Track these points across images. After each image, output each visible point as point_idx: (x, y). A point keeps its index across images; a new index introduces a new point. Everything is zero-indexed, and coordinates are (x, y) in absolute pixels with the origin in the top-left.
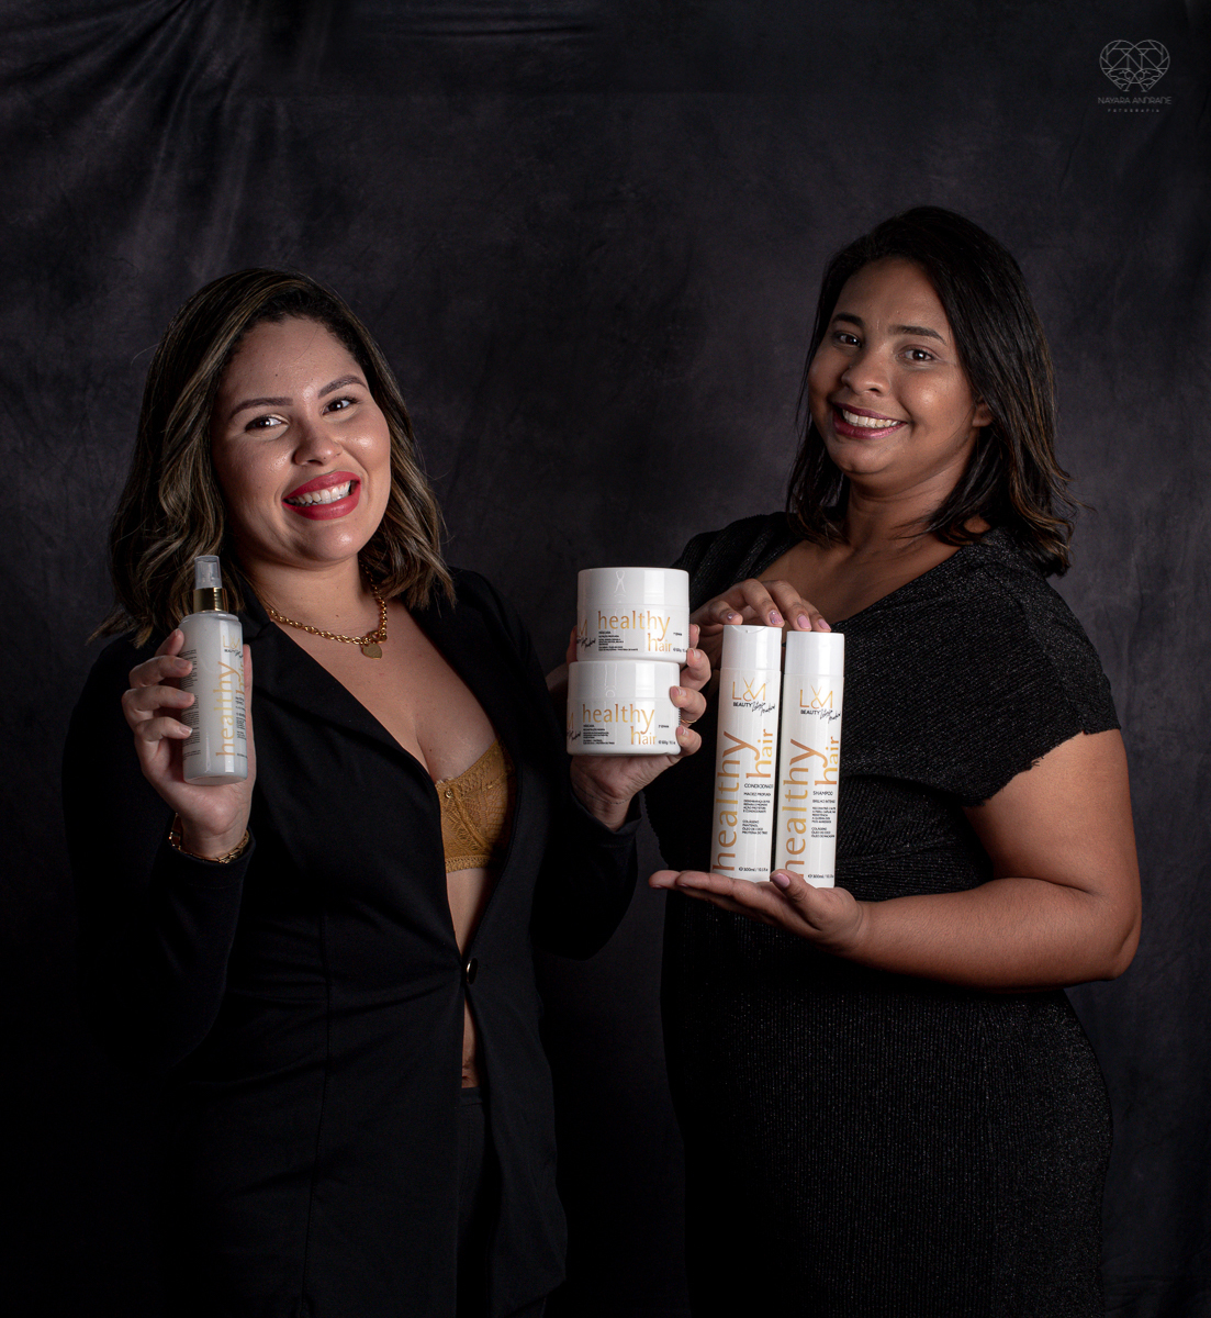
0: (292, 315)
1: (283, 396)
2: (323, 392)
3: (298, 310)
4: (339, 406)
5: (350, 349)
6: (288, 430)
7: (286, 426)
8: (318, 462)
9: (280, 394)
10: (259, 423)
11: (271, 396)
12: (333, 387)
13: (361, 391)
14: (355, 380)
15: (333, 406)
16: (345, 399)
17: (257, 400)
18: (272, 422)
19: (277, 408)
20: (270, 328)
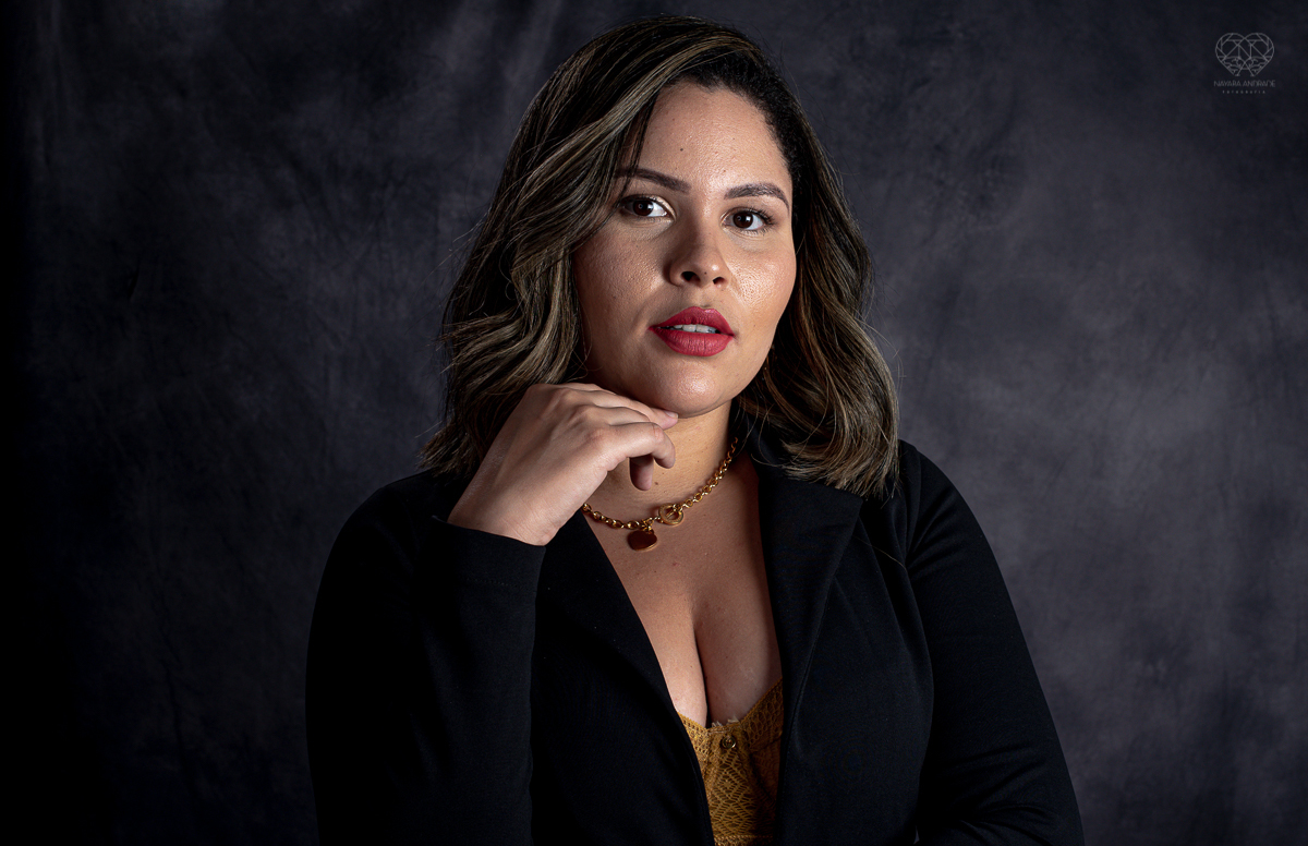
0: (728, 84)
1: (681, 178)
2: (734, 193)
3: (736, 82)
4: (748, 219)
5: (786, 154)
6: (672, 227)
7: (669, 221)
8: (693, 277)
9: (677, 175)
10: (639, 207)
11: (666, 172)
12: (748, 191)
13: (781, 208)
14: (776, 192)
15: (740, 219)
16: (761, 215)
17: (646, 171)
18: (656, 209)
19: (667, 191)
20: (696, 92)
